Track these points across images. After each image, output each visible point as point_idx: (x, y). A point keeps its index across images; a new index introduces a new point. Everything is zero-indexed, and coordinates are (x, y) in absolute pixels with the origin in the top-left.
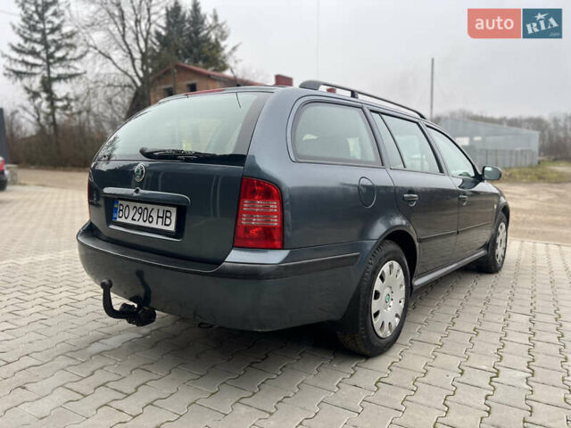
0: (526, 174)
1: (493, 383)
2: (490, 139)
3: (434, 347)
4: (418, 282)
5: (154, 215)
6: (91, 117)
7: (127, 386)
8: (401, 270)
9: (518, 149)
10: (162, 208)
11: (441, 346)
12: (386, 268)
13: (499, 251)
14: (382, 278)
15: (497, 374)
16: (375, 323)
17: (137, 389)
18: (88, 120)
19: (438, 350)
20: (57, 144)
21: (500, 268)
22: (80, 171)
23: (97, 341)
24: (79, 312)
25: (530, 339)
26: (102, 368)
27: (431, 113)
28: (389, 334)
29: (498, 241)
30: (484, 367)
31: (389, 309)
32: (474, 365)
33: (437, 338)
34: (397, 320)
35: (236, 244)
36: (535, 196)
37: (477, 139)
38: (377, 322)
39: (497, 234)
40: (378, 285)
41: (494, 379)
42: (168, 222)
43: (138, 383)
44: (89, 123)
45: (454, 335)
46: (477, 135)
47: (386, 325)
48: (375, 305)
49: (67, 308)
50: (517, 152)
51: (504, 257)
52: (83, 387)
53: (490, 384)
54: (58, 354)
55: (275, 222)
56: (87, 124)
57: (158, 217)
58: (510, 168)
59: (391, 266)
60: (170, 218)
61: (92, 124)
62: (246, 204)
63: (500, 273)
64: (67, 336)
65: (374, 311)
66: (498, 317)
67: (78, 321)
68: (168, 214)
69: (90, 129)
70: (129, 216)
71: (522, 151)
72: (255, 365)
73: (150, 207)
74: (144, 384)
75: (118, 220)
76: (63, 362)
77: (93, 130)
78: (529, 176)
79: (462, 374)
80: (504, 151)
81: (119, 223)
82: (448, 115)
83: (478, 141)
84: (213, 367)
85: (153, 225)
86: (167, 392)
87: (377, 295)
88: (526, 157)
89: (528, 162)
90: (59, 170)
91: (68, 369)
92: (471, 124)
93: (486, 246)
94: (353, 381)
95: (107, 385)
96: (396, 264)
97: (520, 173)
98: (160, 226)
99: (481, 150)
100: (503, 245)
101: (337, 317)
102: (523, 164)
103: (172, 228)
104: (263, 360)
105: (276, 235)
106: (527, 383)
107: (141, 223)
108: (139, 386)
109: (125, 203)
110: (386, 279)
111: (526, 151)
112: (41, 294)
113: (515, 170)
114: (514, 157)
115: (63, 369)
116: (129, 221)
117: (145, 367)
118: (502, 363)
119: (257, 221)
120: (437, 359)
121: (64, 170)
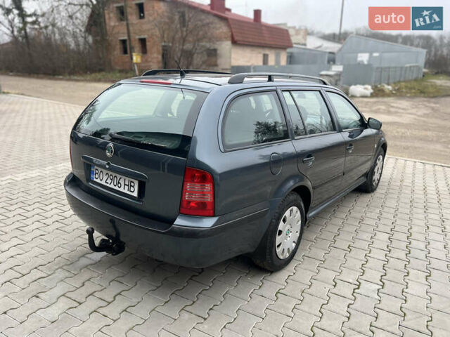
0: (411, 88)
1: (355, 294)
2: (387, 55)
3: (318, 263)
4: (311, 214)
5: (122, 182)
6: (56, 30)
7: (108, 296)
8: (299, 212)
9: (408, 65)
10: (127, 179)
11: (324, 262)
12: (287, 213)
13: (376, 177)
14: (284, 221)
15: (359, 286)
16: (277, 251)
17: (115, 298)
18: (53, 32)
19: (321, 265)
20: (30, 55)
21: (375, 189)
22: (50, 79)
23: (83, 256)
24: (67, 229)
25: (386, 256)
26: (89, 280)
27: (340, 29)
28: (288, 255)
29: (376, 170)
30: (351, 281)
31: (288, 239)
32: (345, 279)
33: (321, 254)
34: (294, 245)
35: (181, 212)
36: (414, 111)
37: (376, 54)
38: (279, 250)
39: (375, 164)
40: (281, 226)
41: (356, 291)
42: (132, 189)
43: (115, 294)
44: (54, 35)
45: (334, 252)
46: (376, 51)
47: (286, 251)
48: (278, 239)
49: (58, 225)
50: (407, 68)
51: (379, 180)
52: (78, 295)
53: (352, 295)
54: (57, 267)
55: (209, 198)
56: (53, 36)
57: (125, 185)
58: (399, 82)
59: (291, 211)
60: (133, 187)
61: (57, 36)
62: (188, 186)
63: (375, 192)
64: (61, 251)
65: (277, 244)
66: (367, 235)
67: (67, 236)
68: (132, 184)
69: (55, 40)
70: (103, 179)
71: (411, 67)
72: (194, 278)
73: (119, 176)
74: (119, 294)
75: (95, 180)
76: (61, 274)
77: (59, 42)
78: (413, 91)
79: (335, 286)
80: (396, 68)
81: (95, 182)
82: (354, 31)
83: (376, 57)
84: (166, 279)
85: (121, 190)
86: (135, 301)
87: (280, 232)
88: (413, 72)
89: (415, 76)
90: (33, 77)
91: (66, 280)
92: (372, 42)
93: (366, 175)
94: (260, 292)
95: (95, 294)
96: (295, 208)
97: (406, 87)
98: (126, 191)
99: (377, 68)
100: (380, 171)
101: (252, 250)
102: (410, 78)
103: (135, 194)
104: (200, 273)
105: (209, 207)
106: (378, 294)
107: (112, 186)
108: (116, 296)
109: (100, 169)
110: (287, 220)
111: (414, 66)
112: (37, 211)
113: (403, 84)
114: (403, 72)
115: (62, 280)
116: (103, 183)
117: (119, 279)
118: (363, 277)
119: (196, 198)
120: (320, 274)
121: (38, 78)
